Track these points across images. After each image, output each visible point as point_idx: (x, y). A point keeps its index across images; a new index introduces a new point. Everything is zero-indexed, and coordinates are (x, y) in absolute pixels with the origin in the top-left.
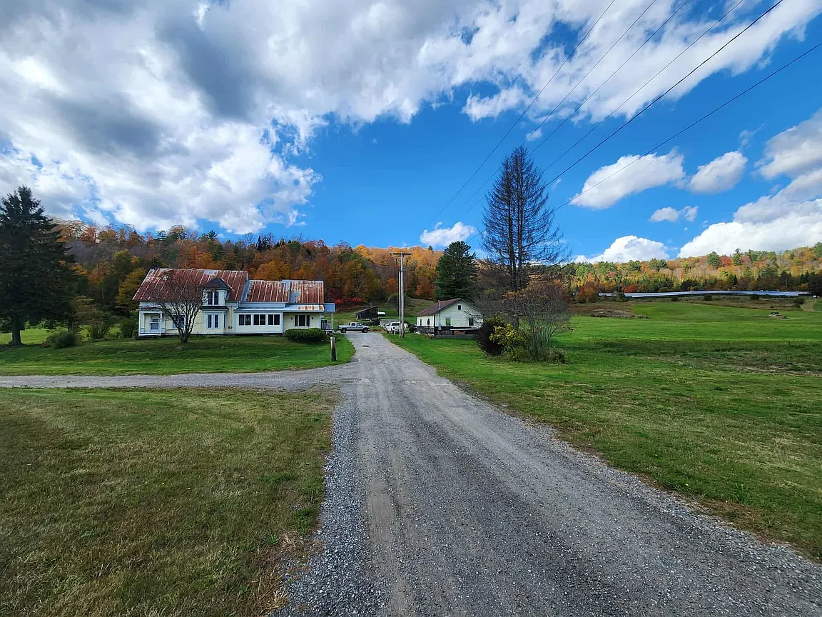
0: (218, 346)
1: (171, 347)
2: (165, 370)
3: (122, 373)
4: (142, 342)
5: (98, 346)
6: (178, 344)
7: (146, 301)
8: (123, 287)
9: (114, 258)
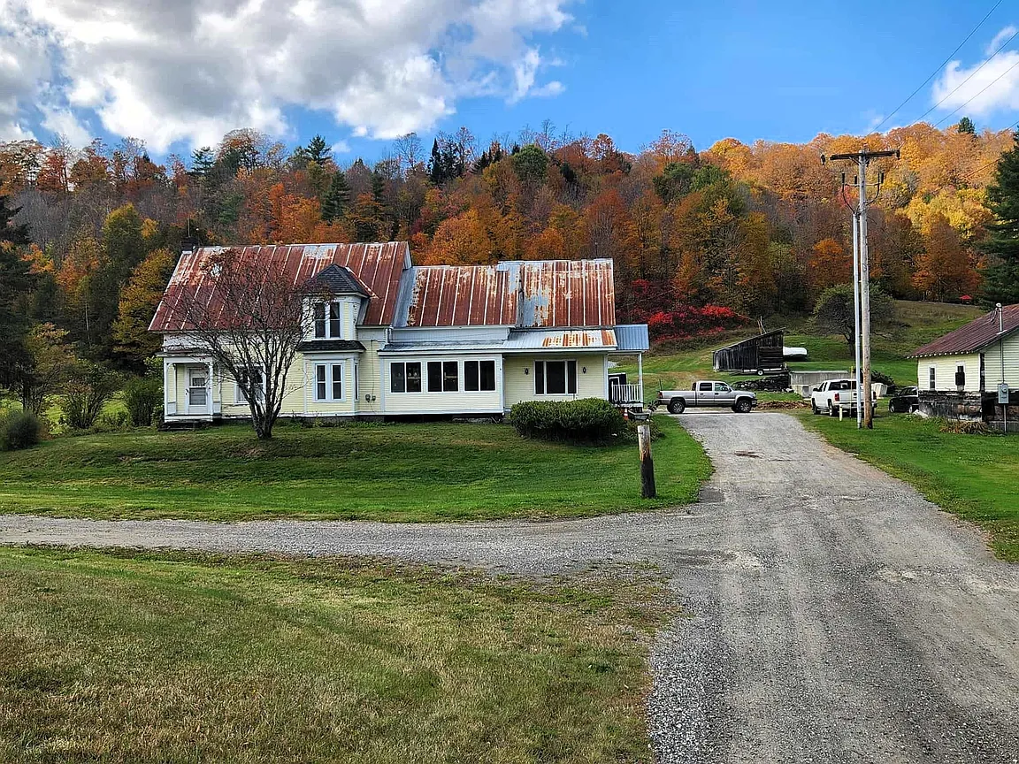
0: (343, 449)
1: (237, 450)
2: (225, 508)
3: (134, 514)
4: (172, 437)
5: (83, 445)
6: (252, 443)
7: (178, 333)
8: (127, 300)
9: (106, 228)
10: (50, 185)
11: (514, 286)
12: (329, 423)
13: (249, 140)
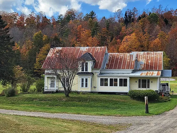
0: (85, 100)
1: (60, 99)
4: (46, 95)
5: (25, 96)
6: (64, 97)
7: (48, 70)
8: (38, 57)
9: (34, 38)
10: (20, 25)
11: (134, 59)
12: (84, 93)
13: (73, 12)
